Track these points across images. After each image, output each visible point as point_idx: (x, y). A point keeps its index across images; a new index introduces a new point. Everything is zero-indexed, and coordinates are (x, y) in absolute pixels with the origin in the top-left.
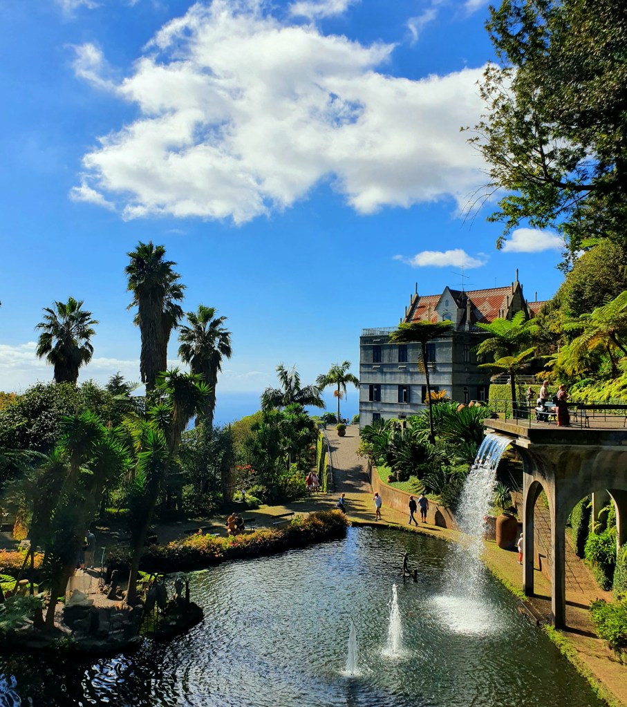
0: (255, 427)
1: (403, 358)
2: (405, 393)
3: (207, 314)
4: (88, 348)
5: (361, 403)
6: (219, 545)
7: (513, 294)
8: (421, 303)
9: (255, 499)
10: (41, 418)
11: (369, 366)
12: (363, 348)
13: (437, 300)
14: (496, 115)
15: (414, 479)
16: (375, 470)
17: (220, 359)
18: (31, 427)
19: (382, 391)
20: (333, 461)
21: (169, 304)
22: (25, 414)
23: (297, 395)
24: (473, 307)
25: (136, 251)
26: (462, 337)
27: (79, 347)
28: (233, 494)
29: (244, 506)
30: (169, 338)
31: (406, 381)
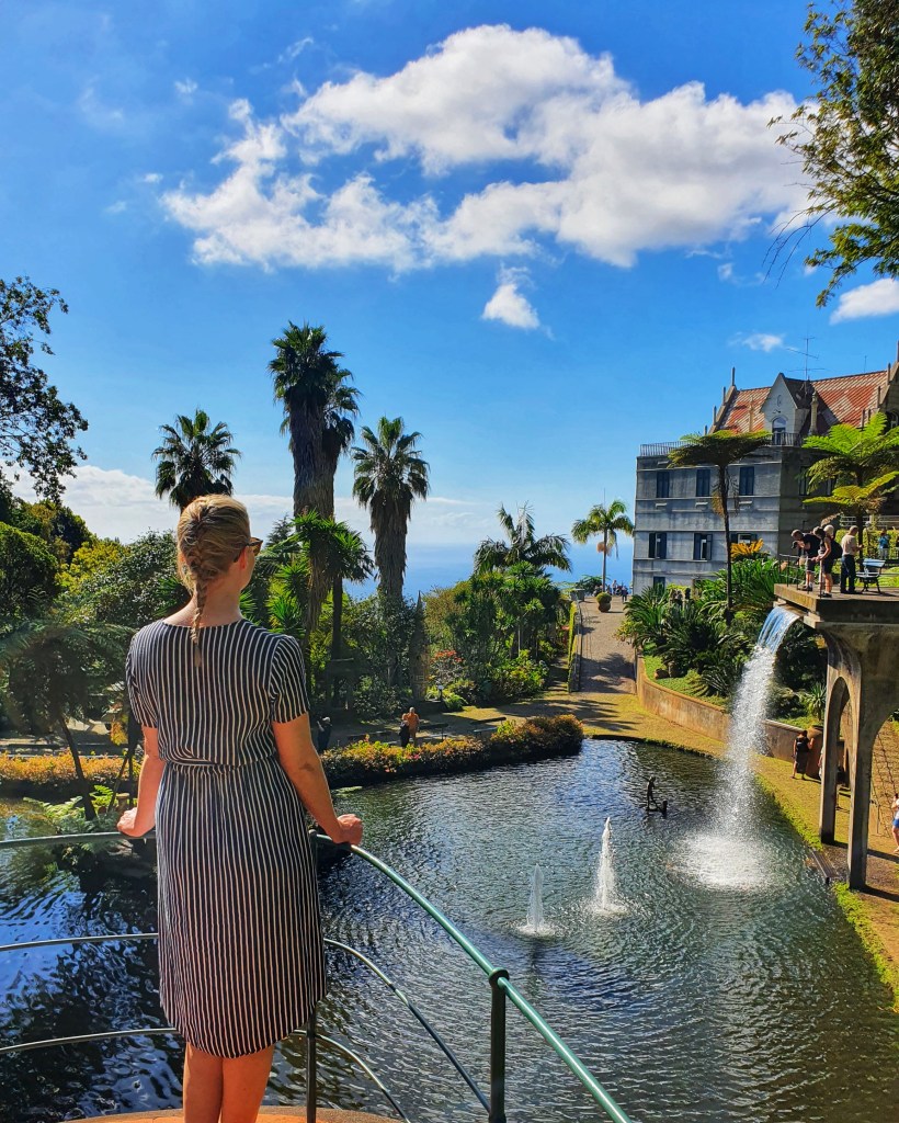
0: (461, 598)
1: (702, 490)
2: (703, 545)
3: (392, 430)
4: (224, 483)
5: (636, 561)
6: (392, 757)
7: (890, 382)
8: (740, 400)
9: (458, 697)
10: (153, 581)
11: (651, 503)
12: (642, 475)
13: (765, 395)
14: (831, 91)
15: (693, 674)
16: (641, 661)
17: (411, 496)
18: (139, 593)
19: (669, 543)
20: (584, 648)
21: (334, 416)
22: (132, 576)
23: (529, 550)
24: (823, 406)
25: (285, 338)
26: (798, 456)
27: (213, 481)
28: (426, 689)
29: (441, 706)
30: (336, 467)
31: (706, 527)
